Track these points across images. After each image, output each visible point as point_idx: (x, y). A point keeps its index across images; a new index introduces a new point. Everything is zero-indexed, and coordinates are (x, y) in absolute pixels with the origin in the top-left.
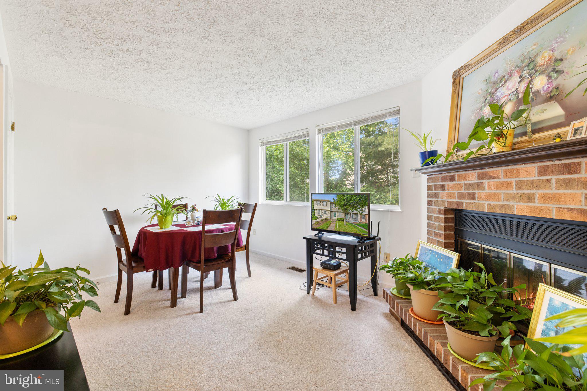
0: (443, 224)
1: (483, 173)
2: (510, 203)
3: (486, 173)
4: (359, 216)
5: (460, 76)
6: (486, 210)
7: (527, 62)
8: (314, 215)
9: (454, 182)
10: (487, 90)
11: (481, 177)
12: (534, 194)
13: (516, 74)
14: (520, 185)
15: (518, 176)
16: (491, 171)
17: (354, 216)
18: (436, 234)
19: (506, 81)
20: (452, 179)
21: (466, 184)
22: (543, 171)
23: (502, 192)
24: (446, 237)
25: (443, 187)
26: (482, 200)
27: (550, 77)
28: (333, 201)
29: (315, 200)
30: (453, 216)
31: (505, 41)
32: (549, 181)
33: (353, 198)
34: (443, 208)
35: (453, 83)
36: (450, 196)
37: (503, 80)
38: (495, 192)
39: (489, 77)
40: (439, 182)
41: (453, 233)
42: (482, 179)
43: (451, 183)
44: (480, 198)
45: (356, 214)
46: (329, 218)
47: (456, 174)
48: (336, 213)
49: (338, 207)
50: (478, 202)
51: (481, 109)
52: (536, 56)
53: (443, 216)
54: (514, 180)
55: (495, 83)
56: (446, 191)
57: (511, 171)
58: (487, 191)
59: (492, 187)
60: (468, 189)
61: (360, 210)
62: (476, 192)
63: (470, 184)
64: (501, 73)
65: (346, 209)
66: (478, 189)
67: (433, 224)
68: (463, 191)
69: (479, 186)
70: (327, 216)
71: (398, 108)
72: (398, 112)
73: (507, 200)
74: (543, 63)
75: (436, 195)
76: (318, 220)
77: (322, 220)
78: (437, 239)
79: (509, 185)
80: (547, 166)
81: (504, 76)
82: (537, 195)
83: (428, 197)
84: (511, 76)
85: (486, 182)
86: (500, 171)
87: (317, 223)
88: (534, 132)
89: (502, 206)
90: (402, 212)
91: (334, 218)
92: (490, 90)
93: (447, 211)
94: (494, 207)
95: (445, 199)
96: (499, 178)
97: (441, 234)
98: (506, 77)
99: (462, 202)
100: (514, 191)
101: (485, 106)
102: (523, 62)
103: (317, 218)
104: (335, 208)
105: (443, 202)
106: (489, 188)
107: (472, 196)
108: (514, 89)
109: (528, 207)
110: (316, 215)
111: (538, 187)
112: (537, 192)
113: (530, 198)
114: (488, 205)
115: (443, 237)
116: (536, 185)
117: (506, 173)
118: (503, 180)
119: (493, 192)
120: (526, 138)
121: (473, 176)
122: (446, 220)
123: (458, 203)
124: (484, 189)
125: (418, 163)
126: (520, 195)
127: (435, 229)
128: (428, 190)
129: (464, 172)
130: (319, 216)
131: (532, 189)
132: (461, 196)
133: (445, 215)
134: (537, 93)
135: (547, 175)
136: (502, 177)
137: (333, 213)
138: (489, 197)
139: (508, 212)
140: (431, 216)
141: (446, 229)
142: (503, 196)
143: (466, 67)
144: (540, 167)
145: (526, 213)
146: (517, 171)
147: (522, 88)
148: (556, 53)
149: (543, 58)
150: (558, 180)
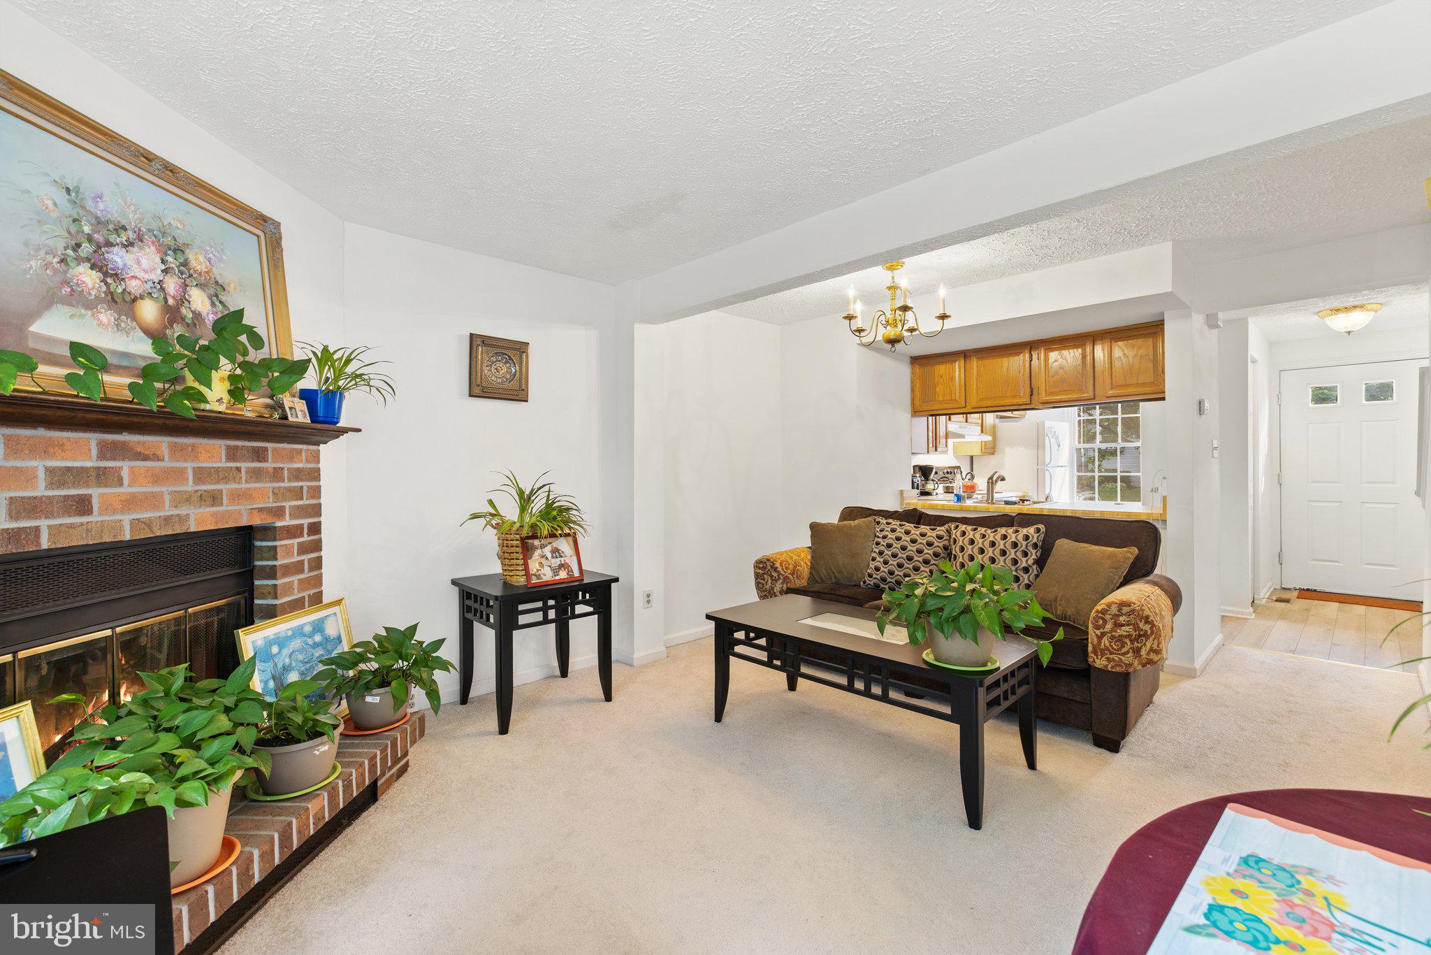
1: (114, 443)
2: (183, 511)
3: (124, 443)
6: (127, 537)
7: (170, 241)
10: (78, 221)
11: (106, 451)
12: (221, 491)
13: (153, 248)
14: (201, 475)
15: (196, 458)
16: (138, 443)
19: (130, 243)
22: (232, 454)
23: (165, 489)
26: (114, 512)
32: (239, 469)
37: (123, 235)
38: (149, 490)
50: (100, 519)
54: (189, 466)
57: (183, 448)
58: (125, 489)
59: (140, 480)
62: (95, 493)
68: (41, 492)
69: (102, 477)
73: (176, 507)
74: (197, 269)
79: (179, 475)
81: (126, 228)
82: (224, 493)
85: (125, 467)
86: (162, 443)
89: (167, 520)
92: (87, 230)
94: (148, 524)
98: (131, 234)
99: (36, 530)
100: (190, 486)
102: (164, 234)
107: (81, 506)
109: (214, 514)
111: (226, 479)
113: (215, 498)
114: (132, 522)
116: (225, 476)
118: (167, 463)
119: (144, 490)
126: (200, 493)
131: (218, 482)
135: (238, 461)
136: (166, 458)
138: (130, 503)
142: (167, 498)
144: (228, 447)
146: (193, 448)
147: (171, 288)
148: (214, 270)
149: (198, 262)
150: (248, 470)
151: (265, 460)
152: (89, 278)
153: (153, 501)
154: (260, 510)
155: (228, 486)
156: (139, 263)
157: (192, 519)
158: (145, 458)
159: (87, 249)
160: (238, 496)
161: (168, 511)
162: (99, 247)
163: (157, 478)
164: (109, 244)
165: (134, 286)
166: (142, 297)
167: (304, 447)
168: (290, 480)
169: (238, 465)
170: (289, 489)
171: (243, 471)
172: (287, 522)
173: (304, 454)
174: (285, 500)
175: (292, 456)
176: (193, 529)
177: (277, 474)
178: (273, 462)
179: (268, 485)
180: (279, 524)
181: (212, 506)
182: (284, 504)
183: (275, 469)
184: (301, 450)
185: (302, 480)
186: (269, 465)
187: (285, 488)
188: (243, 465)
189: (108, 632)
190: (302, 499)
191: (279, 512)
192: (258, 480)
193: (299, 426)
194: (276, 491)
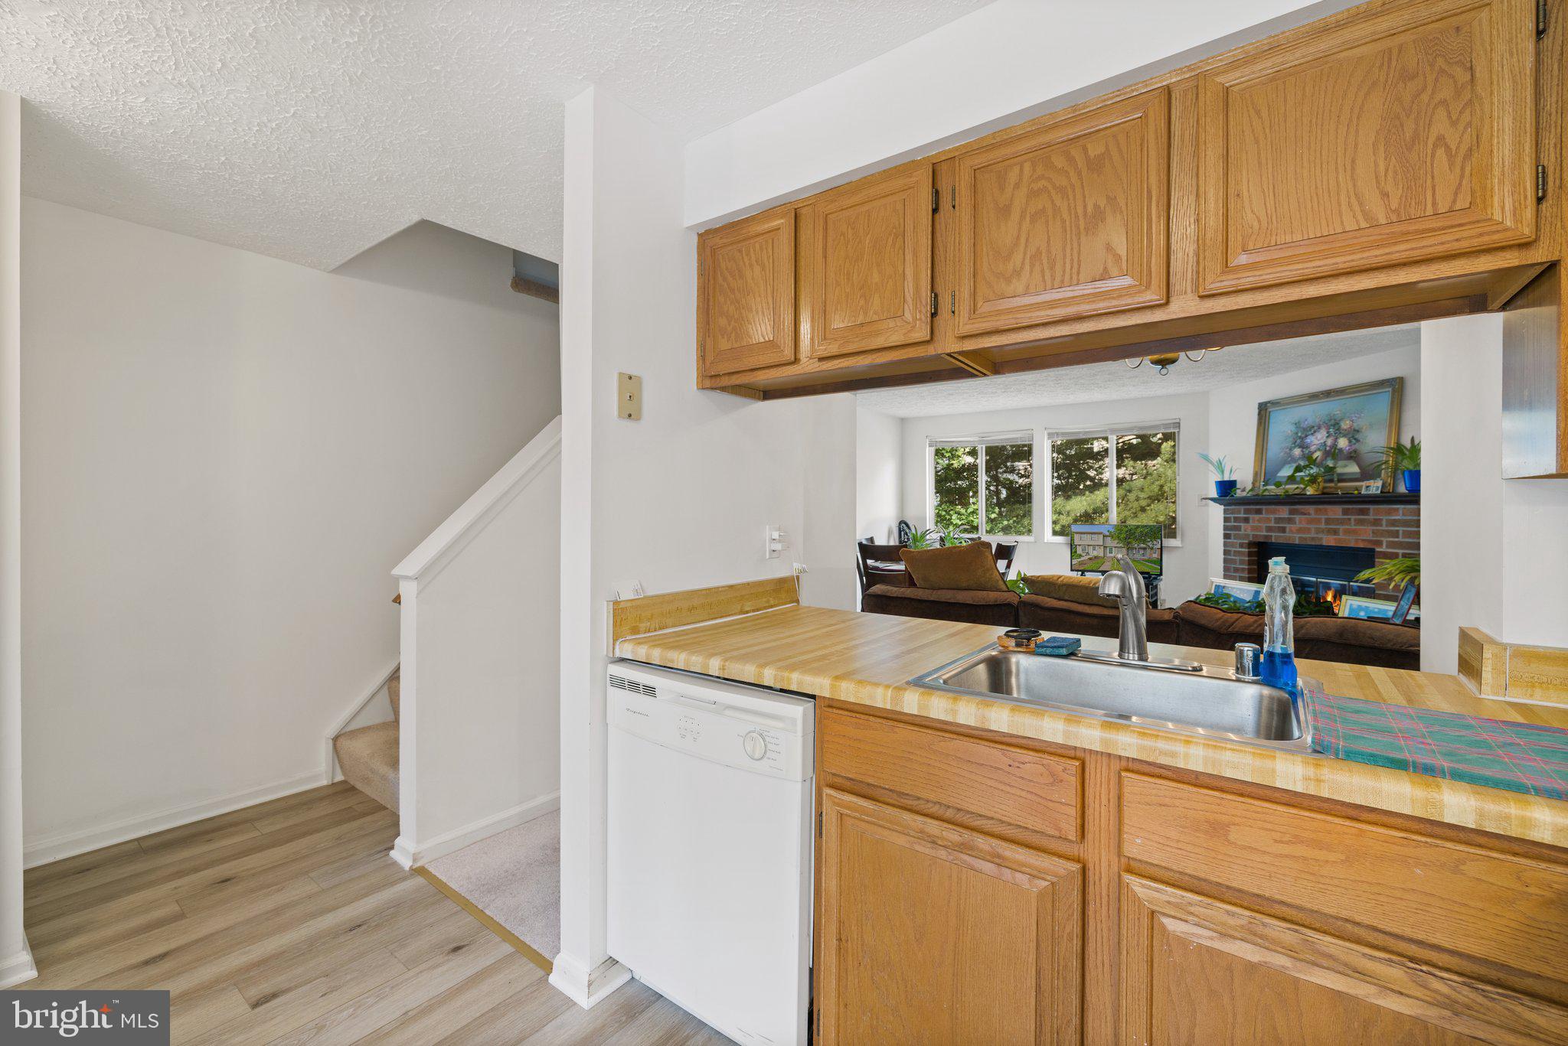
0: (1247, 559)
1: (1294, 509)
2: (1320, 536)
3: (1297, 510)
4: (1148, 551)
5: (1266, 409)
6: (1297, 542)
7: (1333, 422)
8: (1076, 552)
9: (1261, 516)
10: (1297, 433)
11: (1291, 512)
12: (1339, 529)
13: (1324, 429)
14: (1328, 521)
15: (1327, 514)
16: (1302, 509)
17: (1142, 552)
18: (1236, 570)
19: (1315, 432)
20: (1259, 512)
21: (1275, 519)
22: (1345, 512)
23: (1312, 526)
24: (1250, 571)
25: (1246, 520)
27: (1350, 442)
28: (1108, 534)
29: (1077, 533)
30: (1256, 550)
31: (1314, 397)
32: (1350, 519)
33: (1139, 530)
34: (1247, 542)
35: (1259, 415)
36: (1254, 529)
37: (1313, 429)
38: (1305, 526)
39: (1299, 422)
40: (1240, 514)
41: (1256, 567)
42: (1293, 515)
43: (1257, 517)
44: (1291, 531)
45: (1144, 549)
46: (1102, 555)
47: (1264, 507)
48: (1113, 549)
49: (1116, 541)
51: (1290, 450)
52: (1340, 421)
53: (1247, 550)
54: (1324, 517)
55: (1304, 429)
56: (1251, 524)
57: (1320, 510)
58: (1298, 526)
59: (1303, 522)
60: (1278, 523)
61: (1149, 544)
62: (1288, 526)
63: (1280, 518)
64: (1310, 422)
65: (1129, 543)
66: (1289, 523)
67: (1232, 559)
68: (1272, 524)
69: (1290, 521)
70: (1099, 552)
71: (1178, 421)
72: (1178, 425)
73: (1318, 534)
74: (1345, 427)
75: (1238, 528)
76: (1082, 559)
77: (1090, 559)
78: (1237, 574)
79: (1318, 521)
80: (1349, 509)
81: (1313, 427)
83: (1224, 530)
84: (1319, 428)
85: (1297, 517)
86: (1311, 509)
87: (1081, 563)
88: (1340, 481)
89: (1313, 538)
90: (1182, 547)
91: (1109, 555)
92: (1299, 435)
93: (1251, 545)
94: (1305, 539)
95: (1249, 532)
96: (1309, 514)
97: (1243, 569)
98: (1316, 428)
99: (1271, 536)
100: (1323, 526)
101: (1295, 447)
102: (1330, 420)
103: (1080, 556)
104: (1109, 542)
105: (1247, 536)
106: (1300, 523)
107: (1283, 530)
108: (1322, 441)
109: (1333, 539)
110: (1079, 550)
112: (1341, 528)
113: (1335, 532)
115: (1246, 572)
116: (1341, 522)
117: (1317, 511)
118: (1313, 516)
120: (1332, 485)
121: (1284, 512)
122: (1250, 554)
123: (1266, 537)
124: (1295, 523)
125: (1213, 493)
126: (1327, 529)
127: (1236, 564)
128: (1225, 522)
129: (1273, 507)
130: (1084, 554)
131: (1337, 525)
132: (1269, 529)
133: (1249, 548)
134: (1341, 450)
135: (1348, 515)
137: (1108, 549)
138: (1299, 531)
139: (1317, 543)
140: (1230, 551)
141: (1250, 563)
142: (1314, 531)
143: (1275, 403)
144: (1343, 509)
145: (1332, 543)
146: (1326, 510)
147: (1329, 442)
148: (1355, 424)
149: (1345, 425)
150: (1355, 520)
151: (1368, 514)
152: (1297, 452)
153: (1308, 530)
154: (1363, 540)
155: (1344, 527)
156: (1317, 438)
157: (1324, 539)
158: (1305, 514)
159: (1299, 441)
160: (1347, 532)
161: (1313, 535)
162: (1302, 439)
163: (1310, 522)
164: (1306, 436)
165: (1313, 448)
166: (1315, 451)
167: (1403, 506)
168: (1387, 526)
169: (1349, 517)
170: (1387, 531)
171: (1352, 520)
172: (1384, 549)
173: (1401, 512)
174: (1384, 537)
175: (1389, 513)
176: (1324, 544)
177: (1377, 522)
178: (1373, 515)
179: (1369, 528)
180: (1378, 549)
181: (1335, 535)
182: (1382, 539)
183: (1374, 519)
184: (1398, 509)
185: (1398, 526)
186: (1371, 517)
187: (1383, 530)
188: (1353, 518)
189: (1314, 579)
190: (1398, 537)
191: (1379, 543)
192: (1362, 525)
193: (1403, 495)
194: (1375, 532)
